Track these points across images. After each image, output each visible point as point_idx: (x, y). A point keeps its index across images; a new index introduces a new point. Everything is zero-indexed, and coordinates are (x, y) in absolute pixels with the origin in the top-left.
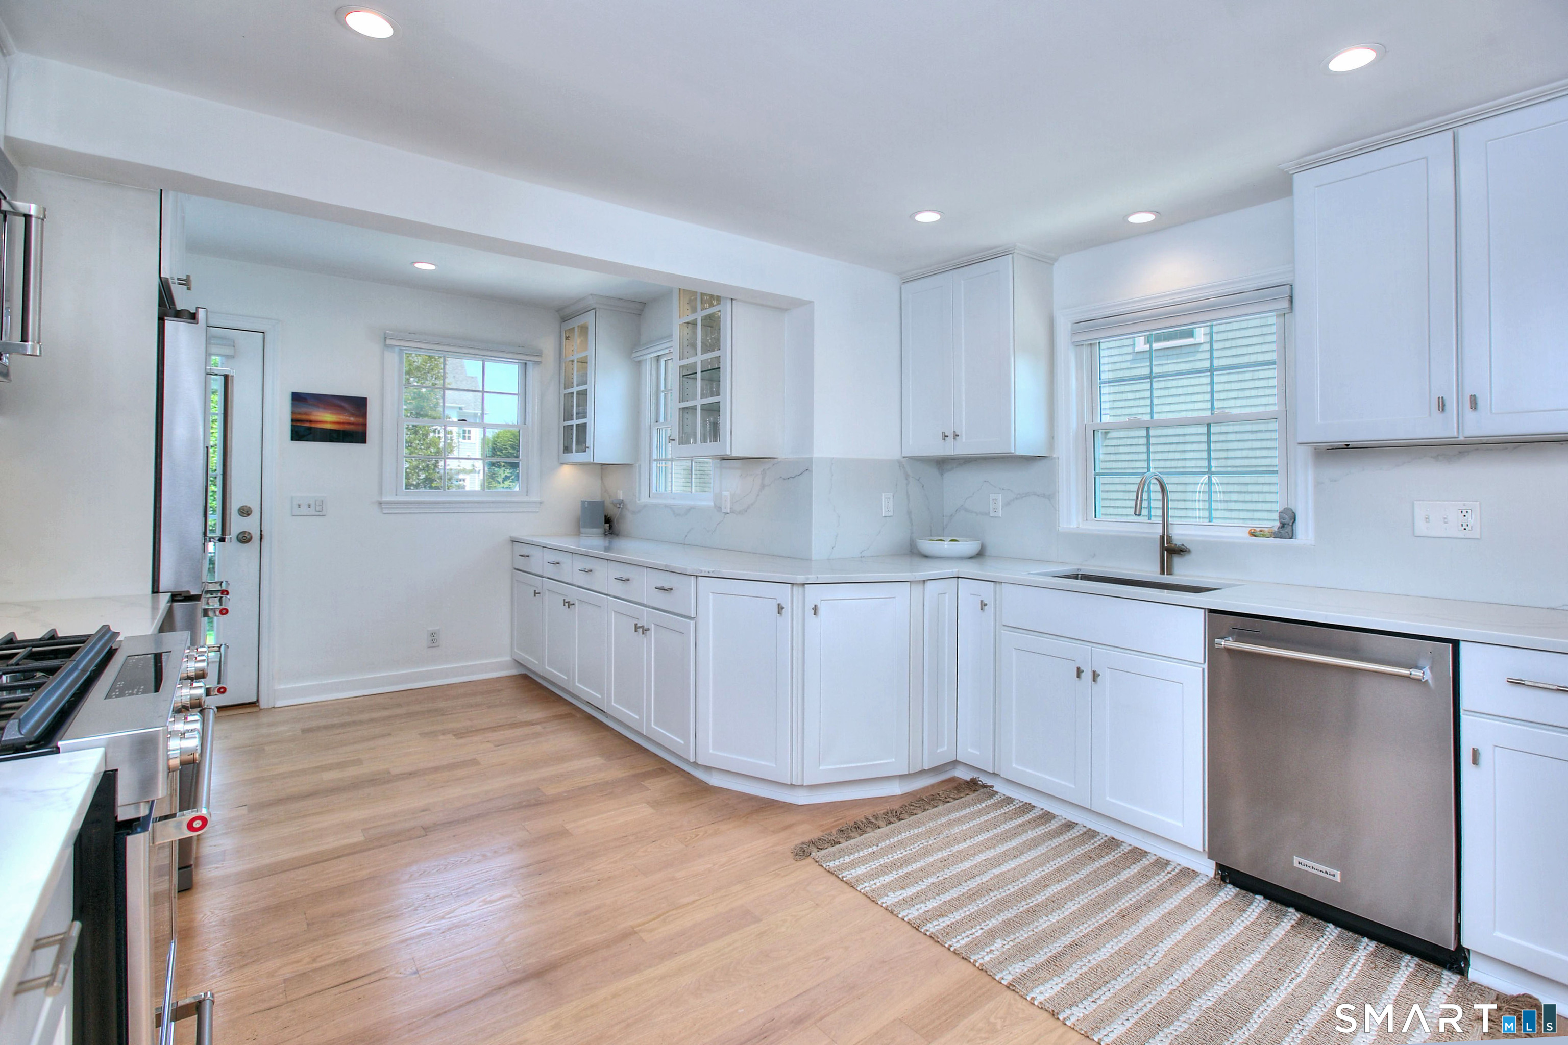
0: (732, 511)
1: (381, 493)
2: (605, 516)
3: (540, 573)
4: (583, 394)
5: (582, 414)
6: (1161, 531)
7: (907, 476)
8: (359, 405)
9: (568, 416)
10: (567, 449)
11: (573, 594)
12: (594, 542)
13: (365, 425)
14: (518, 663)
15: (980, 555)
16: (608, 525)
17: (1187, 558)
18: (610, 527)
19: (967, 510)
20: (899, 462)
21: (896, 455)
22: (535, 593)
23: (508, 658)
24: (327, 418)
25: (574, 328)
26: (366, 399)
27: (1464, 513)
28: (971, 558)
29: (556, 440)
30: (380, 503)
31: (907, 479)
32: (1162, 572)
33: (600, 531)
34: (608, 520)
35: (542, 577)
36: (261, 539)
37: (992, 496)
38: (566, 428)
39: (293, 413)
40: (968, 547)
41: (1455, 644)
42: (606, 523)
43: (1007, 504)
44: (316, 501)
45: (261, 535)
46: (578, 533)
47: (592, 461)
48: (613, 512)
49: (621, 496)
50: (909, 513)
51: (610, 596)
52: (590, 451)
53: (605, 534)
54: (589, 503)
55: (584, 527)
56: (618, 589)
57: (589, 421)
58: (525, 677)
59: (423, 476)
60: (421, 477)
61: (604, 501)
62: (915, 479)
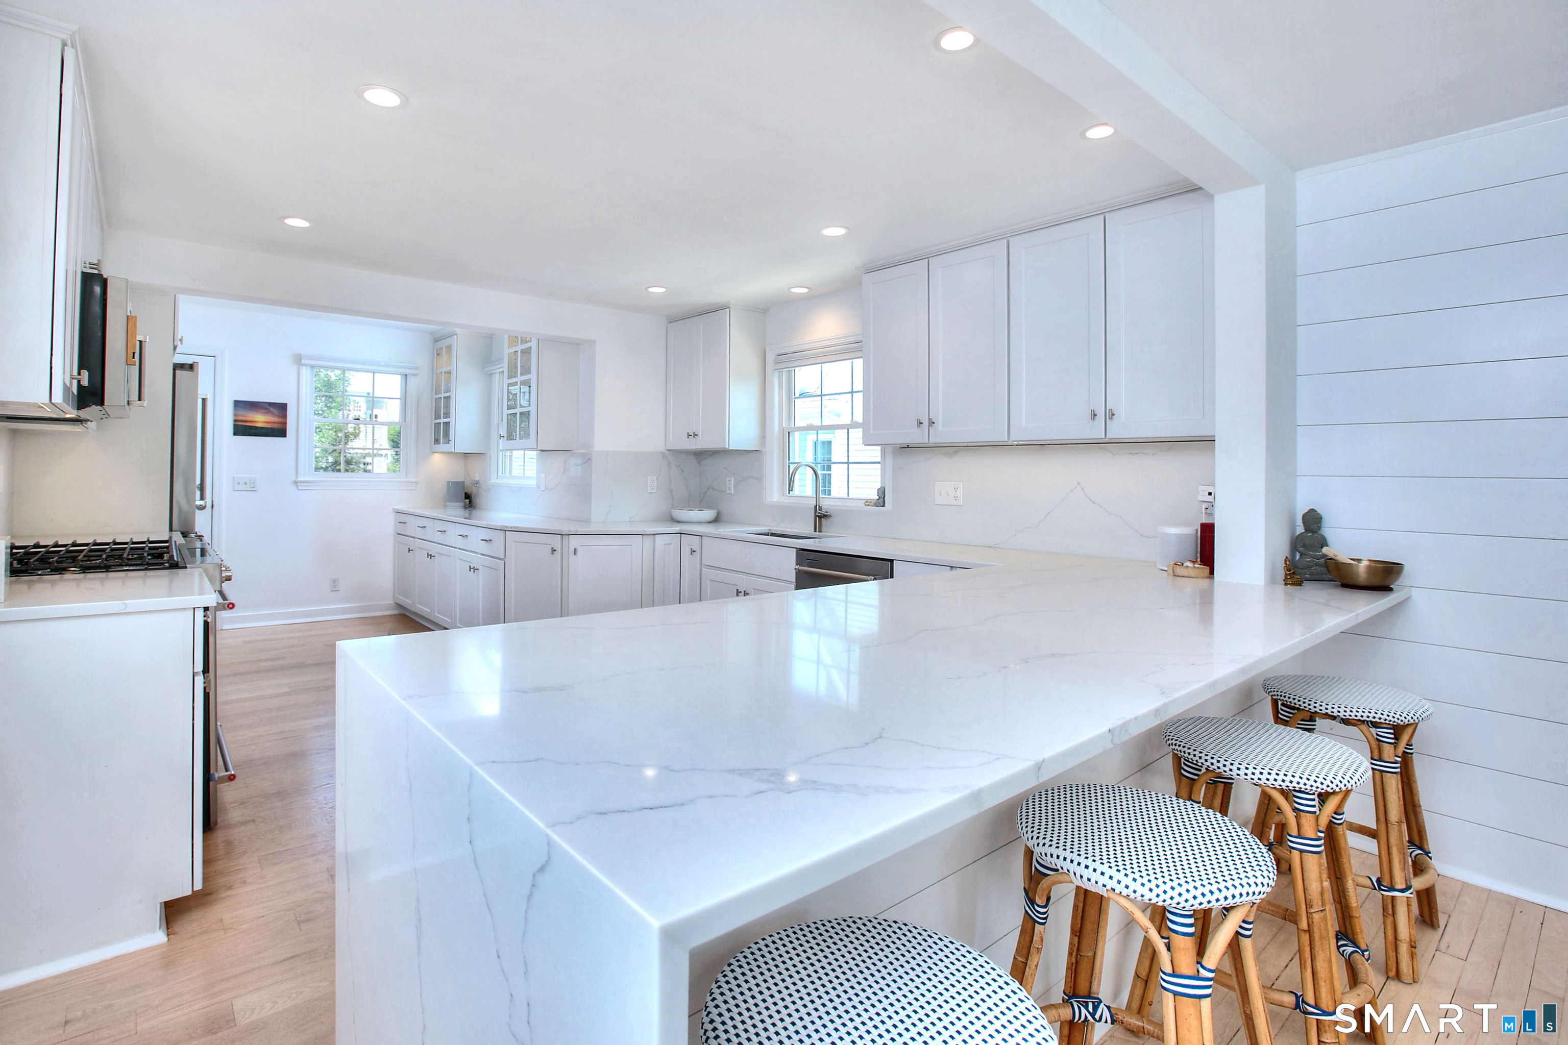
0: (546, 489)
1: (297, 475)
2: (466, 493)
3: (413, 535)
4: (448, 398)
5: (447, 415)
6: (815, 503)
7: (669, 464)
8: (282, 408)
9: (437, 416)
10: (437, 441)
11: (434, 549)
12: (456, 511)
13: (286, 423)
14: (399, 606)
15: (716, 520)
16: (468, 500)
17: (830, 519)
18: (470, 502)
19: (714, 489)
20: (662, 453)
21: (662, 448)
22: (409, 550)
23: (391, 602)
24: (260, 419)
25: (442, 348)
26: (286, 404)
27: (956, 489)
28: (710, 522)
29: (429, 435)
30: (296, 483)
31: (669, 466)
32: (815, 531)
33: (461, 504)
34: (468, 496)
35: (414, 538)
36: (212, 507)
37: (728, 479)
38: (437, 425)
39: (235, 415)
40: (709, 514)
41: (892, 561)
42: (466, 498)
43: (736, 485)
44: (250, 480)
45: (212, 504)
46: (445, 506)
47: (453, 451)
48: (473, 490)
49: (477, 479)
50: (671, 491)
51: (456, 548)
52: (452, 443)
53: (465, 508)
54: (453, 483)
55: (449, 501)
56: (460, 542)
57: (451, 420)
58: (404, 615)
59: (331, 459)
60: (330, 461)
61: (464, 482)
62: (676, 466)
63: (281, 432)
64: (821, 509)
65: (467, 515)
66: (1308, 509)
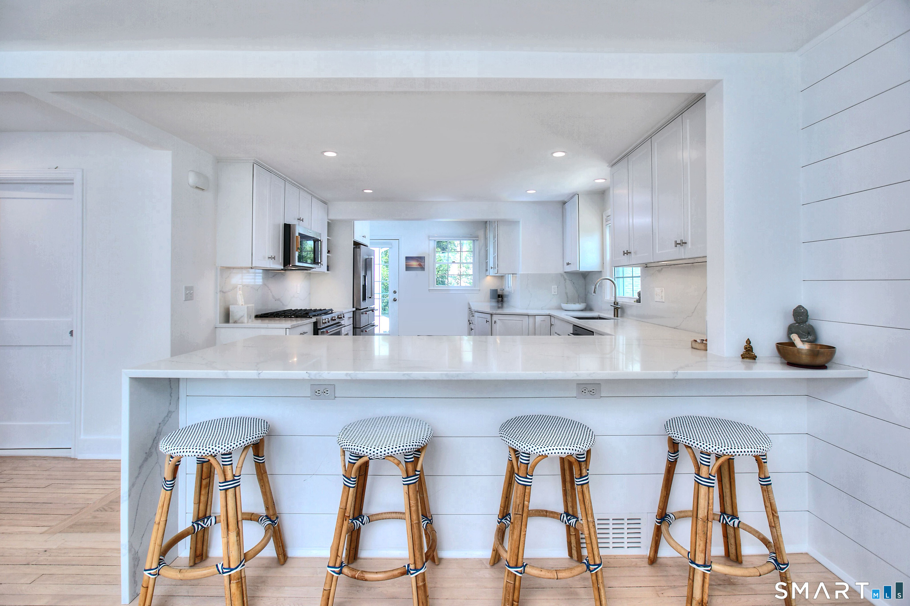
1: (429, 287)
2: (498, 295)
6: (614, 301)
7: (565, 280)
8: (422, 259)
9: (486, 259)
10: (487, 270)
12: (497, 304)
13: (425, 265)
16: (500, 298)
19: (589, 293)
20: (561, 275)
21: (560, 271)
24: (414, 264)
26: (423, 257)
27: (662, 292)
30: (430, 290)
32: (615, 316)
33: (496, 300)
34: (500, 296)
38: (486, 263)
39: (405, 262)
40: (581, 306)
42: (498, 297)
49: (503, 288)
50: (566, 293)
55: (491, 299)
61: (497, 290)
62: (570, 280)
63: (424, 269)
64: (618, 303)
65: (500, 306)
66: (797, 306)
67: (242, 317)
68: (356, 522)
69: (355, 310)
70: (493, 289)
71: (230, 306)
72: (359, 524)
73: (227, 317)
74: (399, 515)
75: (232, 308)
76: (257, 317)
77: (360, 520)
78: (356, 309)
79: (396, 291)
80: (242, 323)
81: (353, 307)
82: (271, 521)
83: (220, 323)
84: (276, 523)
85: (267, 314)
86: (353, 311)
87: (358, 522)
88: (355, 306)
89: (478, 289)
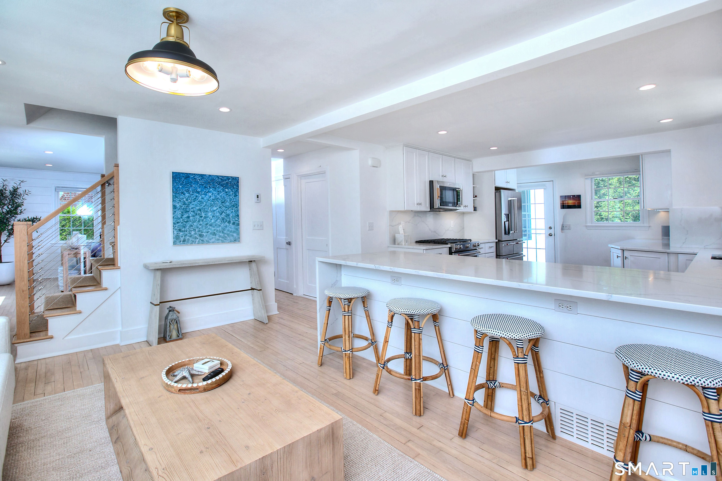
1: (586, 223)
8: (579, 197)
13: (580, 203)
24: (570, 202)
26: (581, 195)
30: (586, 226)
36: (555, 235)
39: (561, 201)
44: (568, 225)
63: (579, 207)
67: (401, 241)
68: (407, 355)
69: (497, 241)
70: (666, 225)
71: (396, 234)
72: (408, 357)
73: (394, 241)
74: (431, 360)
75: (397, 236)
76: (417, 242)
77: (409, 354)
78: (499, 241)
79: (552, 227)
80: (402, 245)
81: (496, 239)
82: (372, 342)
83: (390, 244)
84: (374, 344)
85: (425, 241)
86: (496, 242)
87: (408, 355)
88: (497, 238)
89: (648, 225)
